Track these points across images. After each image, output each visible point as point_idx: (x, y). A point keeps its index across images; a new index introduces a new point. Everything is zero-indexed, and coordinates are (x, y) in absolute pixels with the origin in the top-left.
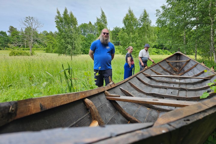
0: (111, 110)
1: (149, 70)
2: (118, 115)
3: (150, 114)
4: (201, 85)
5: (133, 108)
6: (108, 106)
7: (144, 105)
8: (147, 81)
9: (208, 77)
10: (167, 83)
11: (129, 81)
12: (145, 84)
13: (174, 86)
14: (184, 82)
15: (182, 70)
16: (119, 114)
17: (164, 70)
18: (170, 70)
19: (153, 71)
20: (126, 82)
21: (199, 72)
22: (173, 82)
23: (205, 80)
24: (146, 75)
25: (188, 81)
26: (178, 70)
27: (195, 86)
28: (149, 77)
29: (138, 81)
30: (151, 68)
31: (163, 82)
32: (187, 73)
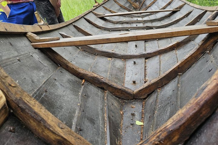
0: (46, 65)
1: (101, 8)
2: (61, 72)
3: (113, 65)
4: (169, 19)
5: (86, 61)
6: (37, 59)
7: (102, 55)
8: (100, 23)
9: (177, 8)
10: (127, 23)
11: (73, 24)
12: (98, 28)
13: (137, 25)
14: (149, 19)
15: (143, 6)
16: (63, 72)
17: (121, 6)
18: (129, 6)
19: (106, 9)
20: (70, 26)
21: (164, 4)
22: (135, 21)
23: (174, 12)
24: (98, 15)
25: (152, 17)
26: (139, 6)
27: (162, 22)
28: (103, 18)
29: (88, 23)
30: (104, 5)
31: (122, 23)
32: (149, 7)
